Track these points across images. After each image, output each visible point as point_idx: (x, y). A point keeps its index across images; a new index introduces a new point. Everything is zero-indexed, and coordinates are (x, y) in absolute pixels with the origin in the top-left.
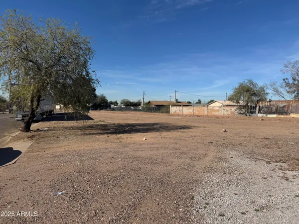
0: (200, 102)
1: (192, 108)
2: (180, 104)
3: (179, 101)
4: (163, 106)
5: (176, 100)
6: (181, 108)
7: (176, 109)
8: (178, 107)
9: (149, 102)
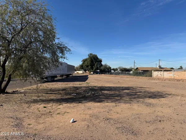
0: (181, 68)
1: (173, 73)
2: (162, 69)
3: (162, 67)
4: (148, 71)
5: (160, 66)
6: (162, 72)
7: (158, 74)
8: (159, 72)
9: (137, 68)
